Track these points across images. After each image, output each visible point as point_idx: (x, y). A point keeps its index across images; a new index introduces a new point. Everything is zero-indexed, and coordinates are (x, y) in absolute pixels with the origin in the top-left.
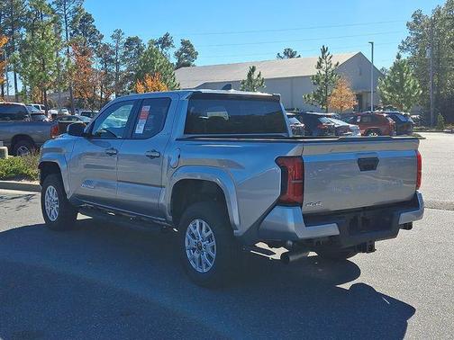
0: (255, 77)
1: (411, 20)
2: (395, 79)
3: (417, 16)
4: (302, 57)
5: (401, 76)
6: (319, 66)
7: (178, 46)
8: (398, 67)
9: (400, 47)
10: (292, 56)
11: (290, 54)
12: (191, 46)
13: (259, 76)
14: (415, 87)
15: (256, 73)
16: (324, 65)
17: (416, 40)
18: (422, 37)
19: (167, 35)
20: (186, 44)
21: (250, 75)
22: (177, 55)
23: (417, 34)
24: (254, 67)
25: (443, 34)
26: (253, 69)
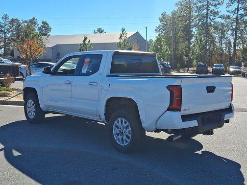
0: (87, 42)
1: (161, 17)
2: (158, 45)
3: (164, 15)
4: (107, 33)
5: (160, 44)
6: (121, 38)
7: (40, 24)
8: (159, 40)
9: (155, 30)
10: (101, 32)
11: (100, 31)
12: (48, 24)
13: (89, 42)
14: (167, 50)
15: (88, 40)
16: (123, 37)
17: (163, 26)
18: (166, 25)
19: (34, 18)
20: (44, 23)
21: (84, 41)
22: (39, 29)
23: (164, 24)
24: (86, 37)
25: (178, 25)
26: (86, 38)
